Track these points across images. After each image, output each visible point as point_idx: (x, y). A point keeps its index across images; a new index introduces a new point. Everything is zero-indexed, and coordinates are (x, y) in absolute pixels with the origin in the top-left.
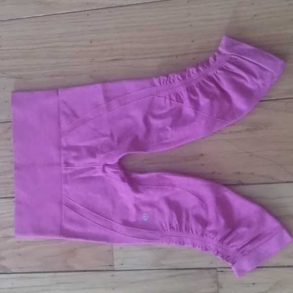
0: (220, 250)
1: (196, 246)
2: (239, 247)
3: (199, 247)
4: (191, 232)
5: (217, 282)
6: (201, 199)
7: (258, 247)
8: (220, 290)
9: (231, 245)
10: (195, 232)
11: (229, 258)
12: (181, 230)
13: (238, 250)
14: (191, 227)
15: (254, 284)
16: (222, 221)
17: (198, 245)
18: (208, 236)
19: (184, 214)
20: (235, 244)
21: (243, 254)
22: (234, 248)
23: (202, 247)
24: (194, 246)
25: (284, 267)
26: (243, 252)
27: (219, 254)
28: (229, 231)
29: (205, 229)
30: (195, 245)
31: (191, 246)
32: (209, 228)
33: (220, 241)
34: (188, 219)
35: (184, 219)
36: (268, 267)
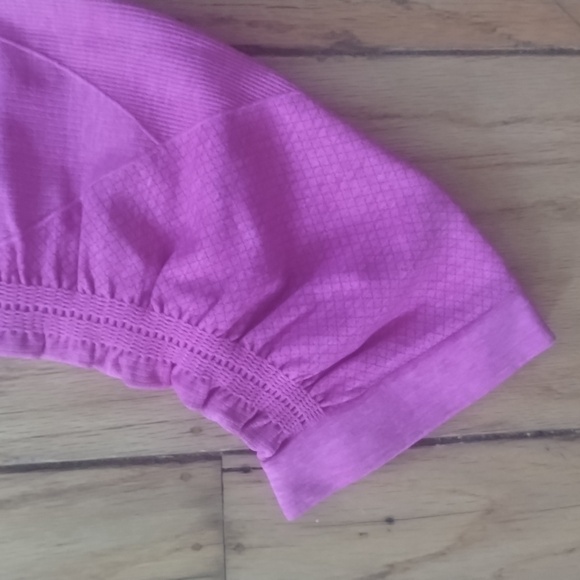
0: (221, 382)
1: (101, 362)
2: (315, 370)
3: (117, 365)
4: (83, 284)
5: (219, 523)
6: (149, 121)
7: (396, 373)
8: (234, 560)
9: (278, 357)
10: (103, 289)
11: (259, 424)
12: (33, 276)
13: (308, 384)
14: (87, 262)
15: (390, 521)
16: (249, 237)
17: (112, 355)
18: (170, 307)
19: (53, 197)
20: (296, 352)
21: (328, 405)
22: (294, 373)
23: (134, 368)
24: (94, 357)
25: (521, 436)
26: (326, 396)
27: (218, 397)
28: (272, 288)
29: (158, 272)
30: (98, 353)
31: (74, 360)
32: (180, 270)
33: (228, 334)
34: (72, 221)
35: (53, 222)
36: (454, 440)
